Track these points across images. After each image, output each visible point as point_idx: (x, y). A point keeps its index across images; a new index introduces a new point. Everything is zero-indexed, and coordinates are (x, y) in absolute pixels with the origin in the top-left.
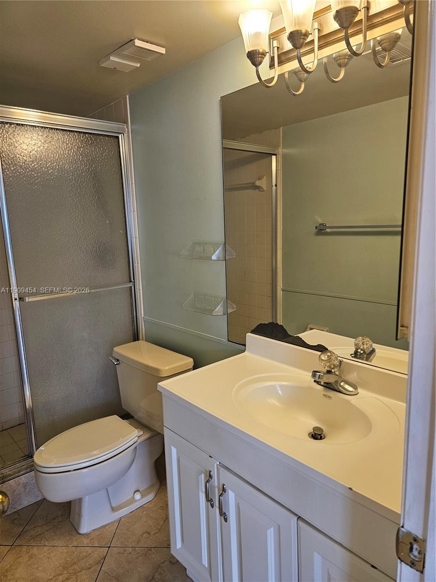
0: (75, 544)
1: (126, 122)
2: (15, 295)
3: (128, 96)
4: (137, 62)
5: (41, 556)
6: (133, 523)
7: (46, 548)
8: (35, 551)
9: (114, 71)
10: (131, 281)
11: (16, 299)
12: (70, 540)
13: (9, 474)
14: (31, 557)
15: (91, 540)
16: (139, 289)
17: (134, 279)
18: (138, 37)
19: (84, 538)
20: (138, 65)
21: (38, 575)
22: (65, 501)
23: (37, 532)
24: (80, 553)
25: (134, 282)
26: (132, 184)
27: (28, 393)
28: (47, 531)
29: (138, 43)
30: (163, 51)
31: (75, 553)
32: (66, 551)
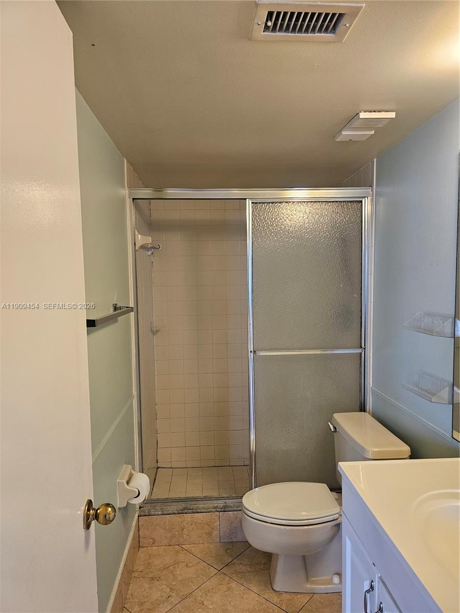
0: (266, 597)
1: (371, 186)
2: (251, 348)
3: (375, 160)
4: (371, 130)
5: (236, 593)
6: (324, 606)
7: (242, 587)
8: (234, 585)
9: (350, 142)
10: (361, 347)
11: (251, 352)
12: (263, 590)
13: (230, 506)
14: (229, 589)
15: (281, 601)
16: (370, 357)
17: (365, 346)
18: (364, 109)
19: (276, 595)
20: (373, 132)
21: (229, 608)
22: (263, 550)
23: (240, 569)
24: (268, 607)
25: (365, 349)
26: (372, 247)
27: (252, 437)
28: (249, 572)
29: (363, 115)
30: (392, 115)
31: (264, 605)
32: (257, 599)
